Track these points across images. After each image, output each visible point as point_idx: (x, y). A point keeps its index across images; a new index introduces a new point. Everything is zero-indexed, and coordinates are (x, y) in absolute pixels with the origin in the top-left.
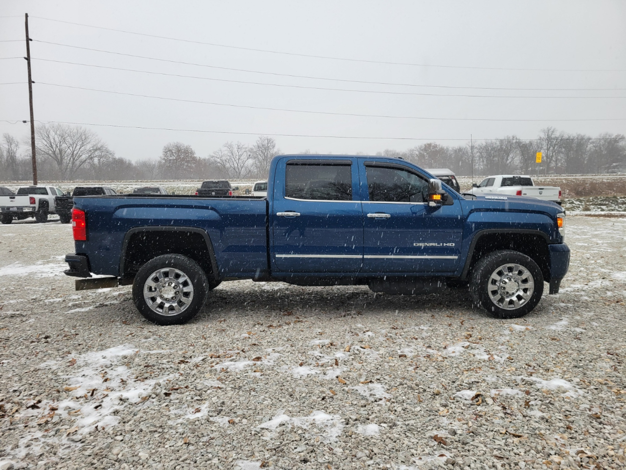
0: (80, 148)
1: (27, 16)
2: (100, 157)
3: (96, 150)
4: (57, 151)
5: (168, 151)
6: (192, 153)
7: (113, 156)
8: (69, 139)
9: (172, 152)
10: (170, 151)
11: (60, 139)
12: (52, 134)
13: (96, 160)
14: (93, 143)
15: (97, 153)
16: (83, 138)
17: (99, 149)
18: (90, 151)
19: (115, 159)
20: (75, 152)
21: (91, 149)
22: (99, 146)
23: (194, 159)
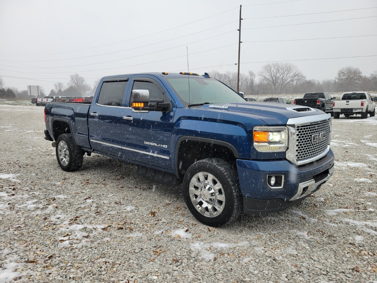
0: (286, 76)
1: (241, 6)
2: (298, 80)
3: (295, 76)
4: (274, 78)
5: (341, 73)
6: (360, 73)
7: (305, 78)
8: (280, 71)
9: (345, 74)
10: (343, 73)
11: (276, 71)
12: (273, 68)
13: (295, 82)
14: (294, 72)
15: (296, 78)
16: (288, 69)
17: (297, 75)
18: (292, 77)
19: (306, 81)
20: (284, 78)
21: (293, 75)
22: (297, 73)
23: (361, 77)
